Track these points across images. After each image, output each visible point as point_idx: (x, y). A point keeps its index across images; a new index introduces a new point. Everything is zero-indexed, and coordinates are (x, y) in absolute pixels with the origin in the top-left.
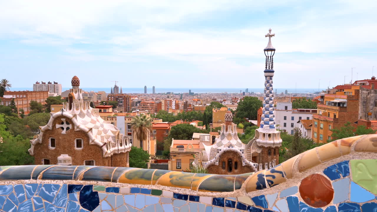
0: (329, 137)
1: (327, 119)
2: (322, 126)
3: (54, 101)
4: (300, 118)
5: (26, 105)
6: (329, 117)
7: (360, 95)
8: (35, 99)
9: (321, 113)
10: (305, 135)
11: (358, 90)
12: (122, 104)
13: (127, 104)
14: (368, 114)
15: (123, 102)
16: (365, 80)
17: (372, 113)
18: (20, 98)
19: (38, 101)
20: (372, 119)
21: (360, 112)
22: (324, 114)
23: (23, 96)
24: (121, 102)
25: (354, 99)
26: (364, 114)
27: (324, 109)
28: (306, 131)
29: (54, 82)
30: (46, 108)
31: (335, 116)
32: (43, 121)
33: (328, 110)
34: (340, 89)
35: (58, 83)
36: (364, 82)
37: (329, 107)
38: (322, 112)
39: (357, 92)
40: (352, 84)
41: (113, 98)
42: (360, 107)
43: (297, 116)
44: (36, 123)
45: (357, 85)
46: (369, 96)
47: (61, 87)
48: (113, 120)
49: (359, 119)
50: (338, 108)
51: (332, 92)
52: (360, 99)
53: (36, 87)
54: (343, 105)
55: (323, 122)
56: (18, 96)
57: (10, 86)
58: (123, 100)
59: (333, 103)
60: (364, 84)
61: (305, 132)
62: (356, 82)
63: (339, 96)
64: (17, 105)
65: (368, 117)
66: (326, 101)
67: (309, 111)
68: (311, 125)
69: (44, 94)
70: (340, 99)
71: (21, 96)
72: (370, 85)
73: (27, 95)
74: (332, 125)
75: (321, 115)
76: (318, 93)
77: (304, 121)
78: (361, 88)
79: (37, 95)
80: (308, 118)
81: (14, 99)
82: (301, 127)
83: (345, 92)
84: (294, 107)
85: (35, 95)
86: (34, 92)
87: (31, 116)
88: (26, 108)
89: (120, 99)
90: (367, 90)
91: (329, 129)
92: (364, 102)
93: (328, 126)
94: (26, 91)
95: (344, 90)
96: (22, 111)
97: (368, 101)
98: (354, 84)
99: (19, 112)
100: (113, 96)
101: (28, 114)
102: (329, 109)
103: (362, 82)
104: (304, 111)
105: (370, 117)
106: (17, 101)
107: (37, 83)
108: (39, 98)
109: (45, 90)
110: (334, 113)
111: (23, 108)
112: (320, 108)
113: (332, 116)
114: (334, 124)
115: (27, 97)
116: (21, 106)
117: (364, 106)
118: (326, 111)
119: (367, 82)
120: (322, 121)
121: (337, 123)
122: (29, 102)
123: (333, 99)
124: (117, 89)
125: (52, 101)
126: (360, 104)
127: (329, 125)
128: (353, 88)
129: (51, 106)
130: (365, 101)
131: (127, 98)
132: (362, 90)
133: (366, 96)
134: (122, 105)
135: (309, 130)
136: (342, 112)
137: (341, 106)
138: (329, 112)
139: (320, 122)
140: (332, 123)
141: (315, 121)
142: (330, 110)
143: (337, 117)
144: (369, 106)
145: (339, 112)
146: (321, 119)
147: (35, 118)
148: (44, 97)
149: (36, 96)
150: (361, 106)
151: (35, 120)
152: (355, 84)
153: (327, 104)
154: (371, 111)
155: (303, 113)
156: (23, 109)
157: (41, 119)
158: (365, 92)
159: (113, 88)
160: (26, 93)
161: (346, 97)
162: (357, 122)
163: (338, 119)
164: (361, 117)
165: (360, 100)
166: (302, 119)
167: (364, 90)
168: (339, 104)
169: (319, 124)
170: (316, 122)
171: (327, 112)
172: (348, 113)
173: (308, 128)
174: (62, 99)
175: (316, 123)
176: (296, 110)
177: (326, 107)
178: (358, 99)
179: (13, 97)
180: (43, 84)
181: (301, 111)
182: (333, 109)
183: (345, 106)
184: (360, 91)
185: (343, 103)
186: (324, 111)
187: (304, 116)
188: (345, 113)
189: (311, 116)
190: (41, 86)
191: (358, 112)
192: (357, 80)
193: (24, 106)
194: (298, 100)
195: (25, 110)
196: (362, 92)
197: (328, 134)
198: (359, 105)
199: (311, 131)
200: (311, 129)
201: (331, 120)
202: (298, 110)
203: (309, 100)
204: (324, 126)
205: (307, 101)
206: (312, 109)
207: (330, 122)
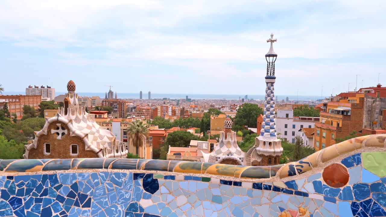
1: (330, 127)
2: (324, 135)
3: (48, 106)
4: (302, 126)
5: (19, 110)
6: (332, 125)
7: (365, 103)
8: (28, 103)
9: (324, 121)
10: (307, 144)
11: (363, 98)
12: (116, 109)
13: (122, 109)
14: (374, 122)
15: (118, 108)
16: (370, 88)
17: (377, 122)
18: (12, 102)
19: (31, 106)
20: (377, 128)
21: (364, 121)
22: (327, 122)
23: (16, 100)
24: (116, 108)
25: (358, 107)
26: (369, 123)
27: (327, 117)
28: (308, 139)
29: (47, 86)
30: (39, 113)
31: (338, 124)
32: (37, 126)
34: (344, 96)
35: (51, 88)
36: (369, 90)
37: (332, 115)
38: (325, 121)
39: (362, 100)
40: (356, 92)
41: (107, 103)
42: (364, 116)
43: (298, 125)
44: (30, 128)
45: (362, 92)
46: (374, 105)
47: (55, 91)
48: (108, 126)
49: (363, 128)
50: (341, 116)
51: (335, 100)
53: (29, 90)
54: (347, 114)
55: (325, 131)
56: (11, 100)
57: (2, 90)
58: (118, 106)
59: (337, 111)
60: (369, 92)
61: (307, 141)
62: (361, 90)
63: (342, 104)
64: (10, 110)
65: (373, 126)
66: (329, 109)
67: (311, 119)
68: (314, 134)
69: (37, 98)
70: (343, 107)
71: (14, 100)
72: (375, 93)
73: (20, 99)
74: (335, 133)
75: (324, 123)
76: (320, 100)
77: (306, 129)
78: (366, 96)
79: (30, 99)
80: (310, 127)
81: (6, 103)
82: (303, 136)
83: (349, 100)
84: (295, 115)
85: (28, 99)
86: (27, 96)
87: (25, 121)
88: (19, 112)
89: (115, 104)
90: (373, 98)
91: (332, 138)
92: (369, 111)
93: (331, 135)
94: (18, 95)
95: (348, 98)
96: (15, 115)
97: (373, 109)
98: (358, 91)
99: (11, 117)
100: (108, 102)
101: (21, 119)
102: (332, 117)
103: (367, 90)
104: (305, 119)
105: (375, 126)
106: (10, 105)
107: (30, 87)
108: (32, 102)
109: (38, 94)
110: (337, 122)
111: (15, 112)
112: (323, 116)
113: (335, 125)
114: (337, 133)
115: (19, 102)
116: (14, 111)
117: (368, 114)
118: (329, 119)
119: (373, 90)
120: (324, 129)
121: (341, 132)
122: (22, 106)
123: (337, 107)
124: (111, 93)
125: (45, 105)
126: (365, 112)
127: (332, 134)
128: (357, 95)
129: (45, 110)
130: (370, 109)
131: (122, 104)
132: (367, 98)
133: (371, 105)
134: (117, 111)
135: (310, 139)
136: (346, 121)
137: (345, 114)
138: (332, 120)
139: (323, 131)
140: (336, 132)
141: (317, 129)
143: (340, 126)
144: (374, 115)
145: (343, 120)
146: (323, 128)
147: (28, 123)
148: (37, 101)
149: (29, 101)
150: (366, 115)
151: (29, 125)
152: (360, 92)
153: (330, 112)
154: (377, 119)
155: (305, 121)
156: (16, 114)
157: (35, 124)
158: (370, 100)
159: (108, 92)
160: (18, 97)
161: (350, 105)
162: (361, 131)
163: (341, 127)
164: (365, 126)
165: (364, 108)
166: (304, 127)
167: (369, 98)
168: (343, 112)
169: (321, 132)
171: (329, 121)
172: (352, 122)
173: (310, 137)
174: (56, 104)
175: (318, 132)
176: (297, 118)
177: (329, 115)
178: (362, 107)
179: (6, 101)
180: (36, 88)
181: (302, 119)
182: (336, 118)
183: (349, 114)
184: (365, 99)
185: (347, 112)
186: (327, 119)
187: (306, 125)
188: (348, 121)
189: (313, 125)
190: (34, 90)
191: (362, 121)
192: (361, 88)
193: (17, 110)
194: (300, 107)
195: (18, 114)
196: (367, 100)
198: (363, 113)
199: (313, 140)
200: (313, 138)
201: (334, 129)
202: (300, 118)
203: (311, 108)
204: (326, 135)
205: (309, 109)
206: (314, 117)
207: (333, 131)
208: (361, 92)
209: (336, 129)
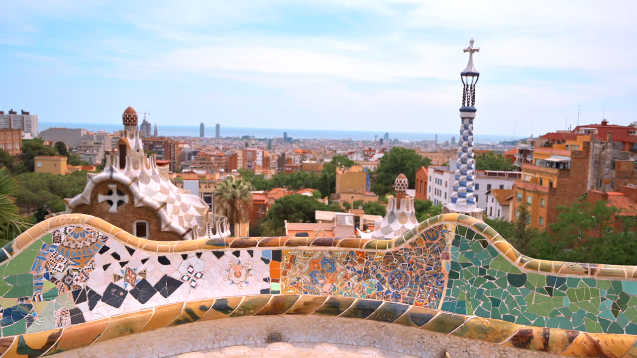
0: (540, 218)
1: (539, 188)
2: (530, 200)
3: (40, 149)
4: (489, 186)
6: (541, 184)
7: (591, 150)
9: (528, 179)
10: (499, 216)
11: (588, 143)
12: (161, 156)
13: (170, 156)
15: (163, 152)
21: (589, 178)
22: (534, 180)
24: (160, 153)
25: (580, 157)
27: (534, 172)
28: (500, 207)
31: (551, 184)
33: (539, 173)
34: (553, 140)
36: (591, 128)
37: (541, 169)
38: (531, 177)
39: (587, 145)
40: (571, 132)
42: (590, 170)
43: (483, 183)
45: (579, 133)
46: (603, 153)
49: (589, 189)
50: (556, 171)
51: (538, 144)
52: (590, 157)
54: (564, 167)
55: (531, 194)
58: (163, 150)
59: (548, 162)
60: (591, 132)
61: (499, 210)
62: (578, 128)
63: (557, 152)
66: (536, 159)
67: (503, 175)
68: (511, 198)
69: (12, 134)
70: (558, 157)
74: (546, 198)
75: (527, 182)
76: (514, 143)
77: (496, 191)
78: (592, 139)
80: (502, 187)
82: (493, 201)
83: (567, 146)
84: (479, 167)
89: (157, 146)
90: (601, 143)
91: (542, 205)
92: (596, 162)
93: (540, 200)
95: (564, 142)
97: (603, 160)
98: (574, 131)
100: (145, 141)
102: (541, 172)
103: (587, 128)
104: (495, 174)
110: (550, 180)
112: (527, 171)
113: (546, 184)
114: (549, 197)
117: (595, 168)
118: (537, 176)
119: (595, 128)
120: (530, 191)
121: (554, 195)
123: (548, 156)
124: (147, 127)
125: (35, 148)
126: (590, 165)
127: (542, 199)
128: (579, 138)
129: (36, 158)
130: (598, 160)
131: (170, 146)
132: (594, 143)
133: (599, 153)
135: (505, 206)
136: (563, 178)
137: (561, 167)
138: (541, 176)
139: (528, 193)
140: (547, 195)
141: (518, 191)
142: (544, 174)
143: (555, 185)
144: (603, 169)
145: (559, 177)
146: (528, 189)
148: (12, 140)
150: (592, 169)
152: (576, 132)
153: (537, 164)
155: (495, 178)
158: (598, 145)
161: (569, 153)
163: (555, 189)
166: (493, 188)
167: (597, 143)
168: (558, 164)
169: (524, 195)
170: (520, 194)
171: (537, 178)
172: (571, 180)
173: (504, 204)
174: (46, 145)
175: (520, 196)
176: (481, 173)
177: (536, 168)
178: (587, 157)
181: (490, 174)
182: (548, 173)
183: (568, 167)
184: (592, 144)
185: (564, 163)
186: (533, 175)
187: (496, 184)
188: (567, 179)
189: (508, 184)
191: (586, 178)
192: (580, 125)
194: (481, 155)
196: (593, 146)
197: (540, 214)
198: (588, 166)
199: (509, 208)
200: (509, 205)
201: (545, 191)
202: (485, 173)
203: (500, 156)
204: (533, 200)
205: (497, 157)
206: (508, 172)
207: (544, 194)
208: (578, 131)
209: (547, 191)
